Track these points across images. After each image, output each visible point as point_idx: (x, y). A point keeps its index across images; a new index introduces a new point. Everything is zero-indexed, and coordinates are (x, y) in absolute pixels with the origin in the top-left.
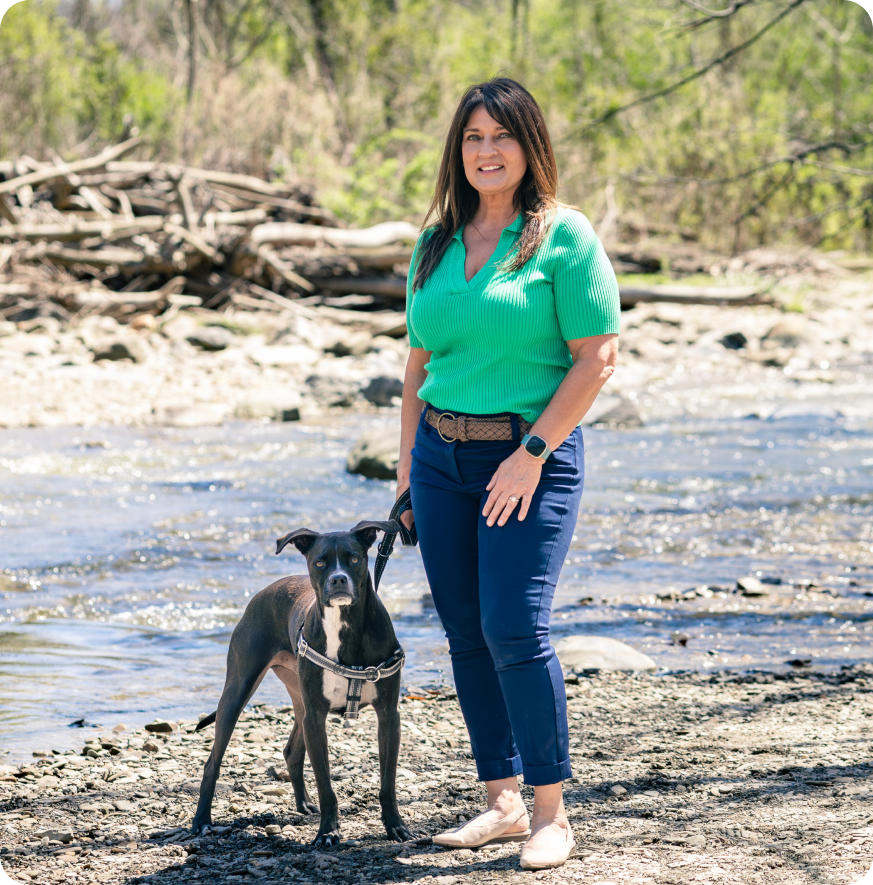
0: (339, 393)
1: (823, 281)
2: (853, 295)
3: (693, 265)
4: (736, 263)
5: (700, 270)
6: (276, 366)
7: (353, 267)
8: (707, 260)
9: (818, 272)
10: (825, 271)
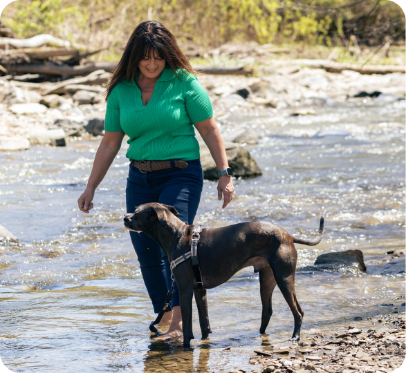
0: (74, 129)
1: (262, 60)
2: (281, 67)
3: (194, 53)
4: (216, 52)
5: (198, 56)
6: (25, 114)
7: (27, 59)
8: (201, 50)
9: (259, 55)
10: (263, 54)
